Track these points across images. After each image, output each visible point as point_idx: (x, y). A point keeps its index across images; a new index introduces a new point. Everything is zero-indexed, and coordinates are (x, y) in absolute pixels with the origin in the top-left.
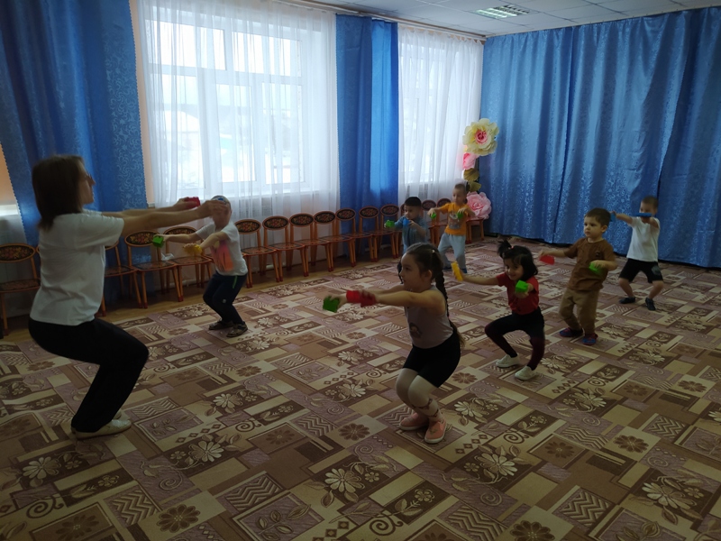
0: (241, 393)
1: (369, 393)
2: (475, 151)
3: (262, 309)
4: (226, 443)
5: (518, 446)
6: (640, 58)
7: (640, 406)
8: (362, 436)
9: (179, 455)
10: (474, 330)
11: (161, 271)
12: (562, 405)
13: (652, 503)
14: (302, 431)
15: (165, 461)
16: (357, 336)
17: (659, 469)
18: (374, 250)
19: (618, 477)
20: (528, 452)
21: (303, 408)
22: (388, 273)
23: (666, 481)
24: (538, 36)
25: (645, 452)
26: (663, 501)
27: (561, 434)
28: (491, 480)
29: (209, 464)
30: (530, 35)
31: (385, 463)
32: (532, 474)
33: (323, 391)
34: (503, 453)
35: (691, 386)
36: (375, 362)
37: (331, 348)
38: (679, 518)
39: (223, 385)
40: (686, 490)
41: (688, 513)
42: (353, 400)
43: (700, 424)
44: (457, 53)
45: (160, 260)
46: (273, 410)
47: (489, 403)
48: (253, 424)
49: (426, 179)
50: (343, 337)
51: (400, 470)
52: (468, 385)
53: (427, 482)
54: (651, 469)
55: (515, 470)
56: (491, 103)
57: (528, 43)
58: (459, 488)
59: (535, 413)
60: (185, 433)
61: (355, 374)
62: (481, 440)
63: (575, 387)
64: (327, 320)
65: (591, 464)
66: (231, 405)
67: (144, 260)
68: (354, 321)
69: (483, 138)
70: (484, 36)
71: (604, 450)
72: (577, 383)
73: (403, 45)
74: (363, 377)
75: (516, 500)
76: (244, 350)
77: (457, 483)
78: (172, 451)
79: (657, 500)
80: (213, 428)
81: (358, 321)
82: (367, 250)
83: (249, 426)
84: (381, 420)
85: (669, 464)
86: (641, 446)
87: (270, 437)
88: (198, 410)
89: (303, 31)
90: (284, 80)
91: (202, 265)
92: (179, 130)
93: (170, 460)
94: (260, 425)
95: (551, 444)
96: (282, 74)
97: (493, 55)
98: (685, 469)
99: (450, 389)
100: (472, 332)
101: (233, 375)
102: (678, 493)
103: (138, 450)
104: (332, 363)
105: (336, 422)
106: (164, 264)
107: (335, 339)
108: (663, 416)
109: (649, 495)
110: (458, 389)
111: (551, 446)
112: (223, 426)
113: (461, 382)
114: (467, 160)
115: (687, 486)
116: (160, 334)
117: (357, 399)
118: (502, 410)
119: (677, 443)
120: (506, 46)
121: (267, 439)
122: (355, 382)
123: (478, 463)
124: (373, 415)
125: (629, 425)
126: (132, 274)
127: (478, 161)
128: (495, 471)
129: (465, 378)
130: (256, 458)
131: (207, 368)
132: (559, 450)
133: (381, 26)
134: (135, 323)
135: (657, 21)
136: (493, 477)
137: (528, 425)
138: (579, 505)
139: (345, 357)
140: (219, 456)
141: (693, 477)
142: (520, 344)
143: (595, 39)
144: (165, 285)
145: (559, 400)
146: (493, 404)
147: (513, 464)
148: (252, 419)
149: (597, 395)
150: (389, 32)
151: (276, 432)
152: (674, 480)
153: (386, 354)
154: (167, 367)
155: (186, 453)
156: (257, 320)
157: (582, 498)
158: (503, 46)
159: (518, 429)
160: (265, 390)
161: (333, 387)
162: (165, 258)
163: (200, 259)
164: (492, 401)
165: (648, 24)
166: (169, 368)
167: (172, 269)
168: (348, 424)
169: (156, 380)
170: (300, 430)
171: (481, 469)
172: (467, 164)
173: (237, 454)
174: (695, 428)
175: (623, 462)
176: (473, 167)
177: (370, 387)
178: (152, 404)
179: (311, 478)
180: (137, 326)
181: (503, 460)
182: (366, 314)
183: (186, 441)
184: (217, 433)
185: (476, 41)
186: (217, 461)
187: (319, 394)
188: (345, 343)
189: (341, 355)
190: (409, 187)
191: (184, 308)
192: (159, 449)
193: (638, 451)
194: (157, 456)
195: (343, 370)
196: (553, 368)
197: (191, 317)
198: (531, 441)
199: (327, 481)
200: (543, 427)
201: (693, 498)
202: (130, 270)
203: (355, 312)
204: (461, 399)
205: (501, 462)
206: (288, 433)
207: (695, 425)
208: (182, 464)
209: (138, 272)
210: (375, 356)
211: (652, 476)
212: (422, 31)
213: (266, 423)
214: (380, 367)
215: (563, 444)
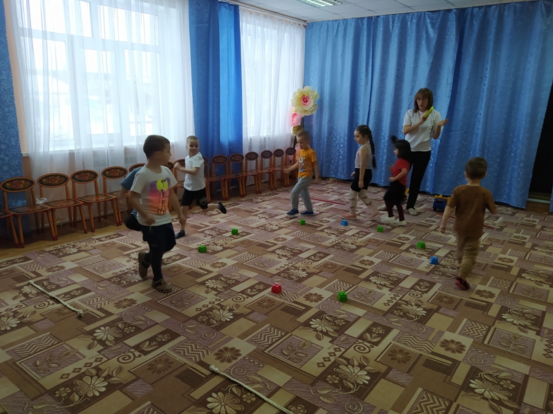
0: (120, 325)
1: (237, 317)
2: (301, 112)
3: (132, 244)
4: (109, 376)
5: (366, 355)
6: (424, 42)
7: (451, 313)
8: (235, 359)
9: (64, 392)
10: (314, 255)
11: (36, 214)
12: (394, 316)
13: (479, 398)
14: (181, 358)
15: (49, 399)
16: (219, 265)
17: (478, 366)
18: (225, 191)
19: (449, 377)
20: (376, 360)
21: (178, 335)
22: (239, 209)
23: (485, 376)
24: (347, 23)
25: (465, 353)
26: (487, 394)
27: (398, 341)
28: (350, 389)
29: (95, 399)
30: (341, 22)
31: (259, 383)
32: (382, 381)
33: (195, 318)
34: (356, 363)
35: (484, 294)
36: (238, 288)
37: (198, 278)
38: (503, 408)
39: (102, 318)
40: (501, 383)
41: (508, 404)
42: (223, 325)
43: (498, 325)
44: (286, 34)
45: (34, 204)
46: (151, 340)
47: (337, 319)
48: (134, 355)
49: (265, 133)
50: (208, 267)
51: (273, 388)
52: (317, 304)
53: (297, 397)
54: (472, 368)
55: (368, 378)
56: (312, 74)
57: (340, 28)
58: (325, 400)
59: (375, 325)
60: (69, 369)
61: (222, 300)
62: (336, 353)
63: (400, 299)
64: (192, 252)
65: (426, 367)
66: (111, 338)
67: (19, 204)
68: (215, 252)
69: (307, 101)
70: (305, 21)
71: (433, 353)
72: (401, 296)
73: (244, 24)
74: (229, 303)
75: (375, 407)
76: (119, 283)
77: (324, 395)
78: (57, 388)
79: (482, 394)
80: (96, 361)
81: (218, 252)
82: (218, 190)
83: (130, 357)
84: (251, 341)
85: (484, 361)
86: (461, 348)
87: (151, 366)
88: (79, 344)
89: (161, 8)
90: (145, 48)
91: (75, 207)
92: (50, 92)
93: (54, 398)
94: (140, 356)
95: (392, 352)
96: (143, 42)
97: (313, 37)
98: (496, 364)
99: (304, 308)
100: (313, 257)
101: (110, 308)
102: (496, 386)
103: (21, 391)
104: (200, 291)
105: (210, 347)
106: (39, 208)
107: (201, 269)
108: (471, 321)
109: (476, 391)
110: (310, 308)
111: (393, 353)
112: (105, 359)
113: (312, 301)
114: (295, 119)
115: (502, 379)
116: (38, 272)
117: (227, 323)
118: (348, 324)
119: (486, 342)
120: (322, 30)
121: (149, 369)
122: (223, 307)
123: (337, 374)
124: (242, 336)
125: (448, 330)
126: (9, 217)
127: (303, 119)
128: (353, 381)
129: (314, 298)
130: (140, 389)
131: (85, 303)
132: (399, 356)
133: (225, 7)
134: (13, 262)
135: (435, 15)
136: (352, 387)
137: (371, 336)
138: (426, 405)
139: (211, 285)
140: (103, 390)
141: (504, 371)
142: (352, 265)
143: (391, 27)
144: (40, 226)
145: (390, 311)
146: (341, 319)
147: (366, 373)
148: (132, 350)
149: (418, 306)
150: (232, 13)
151: (156, 361)
152: (490, 375)
153: (246, 280)
154: (47, 303)
155: (71, 389)
156: (128, 255)
157: (426, 399)
158: (320, 30)
159: (364, 340)
160: (142, 320)
161: (204, 313)
162: (40, 202)
163: (72, 202)
164: (339, 317)
165: (429, 17)
166: (49, 304)
167: (47, 211)
168: (221, 348)
169: (37, 317)
170: (179, 358)
171: (341, 380)
172: (295, 122)
173: (121, 387)
174: (495, 329)
175: (450, 363)
176: (299, 124)
177: (236, 311)
178: (33, 341)
179: (194, 404)
180: (15, 265)
181: (357, 370)
182: (225, 246)
183: (70, 377)
184: (100, 366)
185: (299, 25)
186: (103, 395)
187: (192, 321)
188: (209, 272)
189: (208, 283)
190: (251, 139)
191: (59, 246)
192: (43, 387)
193: (460, 352)
194: (42, 395)
195: (211, 297)
196: (380, 284)
197: (66, 255)
198: (377, 350)
199: (209, 406)
200: (383, 336)
201: (508, 389)
202: (7, 214)
203: (215, 244)
204: (315, 317)
205: (356, 371)
206: (167, 361)
207: (495, 326)
208: (67, 401)
209: (14, 215)
210: (237, 282)
211: (474, 373)
212: (258, 14)
213: (146, 353)
214: (243, 292)
215: (401, 351)
